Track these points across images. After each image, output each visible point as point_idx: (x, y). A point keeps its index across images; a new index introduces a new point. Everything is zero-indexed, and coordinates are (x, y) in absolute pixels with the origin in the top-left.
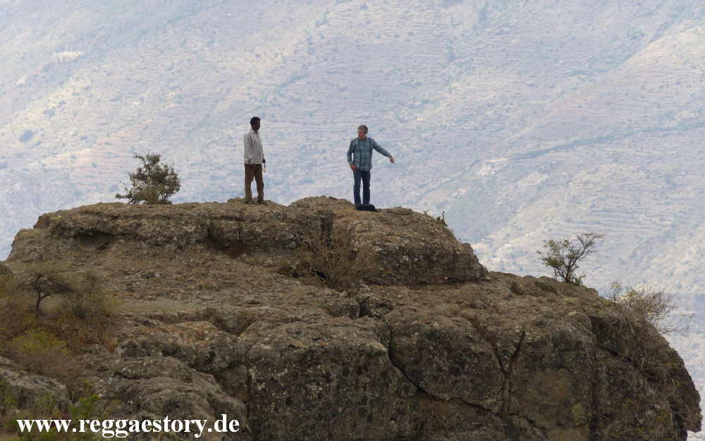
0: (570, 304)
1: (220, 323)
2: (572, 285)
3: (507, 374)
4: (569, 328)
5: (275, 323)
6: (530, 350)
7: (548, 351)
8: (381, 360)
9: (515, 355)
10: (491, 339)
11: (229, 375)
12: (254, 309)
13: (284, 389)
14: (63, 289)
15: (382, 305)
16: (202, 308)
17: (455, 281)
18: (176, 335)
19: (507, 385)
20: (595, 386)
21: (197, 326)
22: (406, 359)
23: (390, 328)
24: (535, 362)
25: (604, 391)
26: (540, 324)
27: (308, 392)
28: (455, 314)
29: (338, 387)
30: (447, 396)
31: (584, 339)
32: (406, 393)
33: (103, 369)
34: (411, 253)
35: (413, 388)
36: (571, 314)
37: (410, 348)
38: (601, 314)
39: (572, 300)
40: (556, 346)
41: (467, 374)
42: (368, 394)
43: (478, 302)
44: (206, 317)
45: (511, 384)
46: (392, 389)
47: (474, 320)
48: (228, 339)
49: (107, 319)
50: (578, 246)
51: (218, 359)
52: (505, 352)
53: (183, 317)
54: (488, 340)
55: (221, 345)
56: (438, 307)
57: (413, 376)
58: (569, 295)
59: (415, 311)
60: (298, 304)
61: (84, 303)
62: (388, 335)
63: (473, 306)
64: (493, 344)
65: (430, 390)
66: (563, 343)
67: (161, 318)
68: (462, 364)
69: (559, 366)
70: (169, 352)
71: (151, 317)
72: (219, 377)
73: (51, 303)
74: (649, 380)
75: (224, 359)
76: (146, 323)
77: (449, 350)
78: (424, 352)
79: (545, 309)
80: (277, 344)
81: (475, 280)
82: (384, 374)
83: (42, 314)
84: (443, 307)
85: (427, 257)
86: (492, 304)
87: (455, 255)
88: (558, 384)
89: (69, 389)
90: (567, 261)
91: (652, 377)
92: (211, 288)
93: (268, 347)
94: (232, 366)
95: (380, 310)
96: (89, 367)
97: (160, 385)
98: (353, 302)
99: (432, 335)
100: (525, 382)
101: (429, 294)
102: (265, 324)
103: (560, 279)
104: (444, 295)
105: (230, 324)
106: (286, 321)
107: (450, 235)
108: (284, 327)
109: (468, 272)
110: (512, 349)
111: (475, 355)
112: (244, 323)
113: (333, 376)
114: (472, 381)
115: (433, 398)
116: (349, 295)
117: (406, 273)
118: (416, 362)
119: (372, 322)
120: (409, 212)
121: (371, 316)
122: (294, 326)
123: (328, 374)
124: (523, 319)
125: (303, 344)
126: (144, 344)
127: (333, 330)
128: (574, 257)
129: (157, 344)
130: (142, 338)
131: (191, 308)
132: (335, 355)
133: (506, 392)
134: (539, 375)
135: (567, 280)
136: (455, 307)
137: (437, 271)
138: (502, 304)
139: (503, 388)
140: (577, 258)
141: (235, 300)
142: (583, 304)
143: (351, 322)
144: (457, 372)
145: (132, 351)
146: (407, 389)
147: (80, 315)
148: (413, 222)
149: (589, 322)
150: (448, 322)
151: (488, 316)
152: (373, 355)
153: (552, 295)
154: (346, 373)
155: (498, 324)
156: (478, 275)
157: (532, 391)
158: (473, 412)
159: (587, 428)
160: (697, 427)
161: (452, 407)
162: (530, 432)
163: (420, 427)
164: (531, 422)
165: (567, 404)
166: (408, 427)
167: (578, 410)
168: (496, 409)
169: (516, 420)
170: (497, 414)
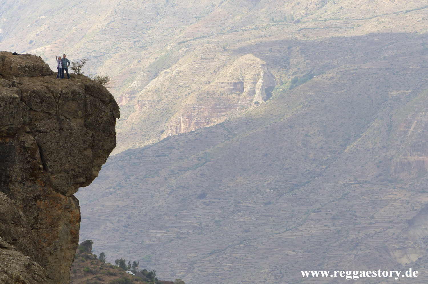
0: (78, 81)
2: (80, 75)
3: (57, 103)
4: (76, 88)
6: (64, 95)
7: (70, 95)
8: (17, 100)
9: (60, 97)
10: (52, 92)
15: (19, 83)
17: (43, 75)
19: (58, 106)
20: (85, 105)
22: (27, 99)
23: (21, 90)
24: (66, 99)
25: (89, 106)
26: (67, 87)
28: (42, 85)
29: (4, 108)
30: (39, 110)
31: (81, 91)
32: (27, 109)
34: (29, 67)
35: (29, 108)
36: (78, 84)
37: (27, 96)
38: (88, 84)
39: (79, 80)
40: (72, 94)
41: (45, 103)
42: (13, 110)
43: (49, 81)
45: (59, 106)
46: (21, 108)
47: (47, 87)
50: (81, 63)
52: (56, 96)
54: (51, 92)
56: (37, 83)
57: (29, 104)
58: (78, 78)
59: (29, 85)
62: (20, 93)
63: (47, 83)
64: (53, 94)
65: (34, 109)
66: (74, 93)
68: (43, 100)
69: (73, 100)
74: (103, 103)
77: (39, 96)
78: (31, 97)
79: (70, 83)
81: (49, 75)
82: (18, 104)
84: (39, 83)
85: (34, 68)
86: (53, 82)
87: (43, 67)
88: (74, 105)
90: (78, 68)
95: (18, 85)
98: (10, 83)
99: (34, 92)
100: (63, 105)
101: (35, 79)
103: (76, 74)
104: (39, 80)
107: (43, 61)
109: (47, 73)
110: (59, 95)
111: (47, 97)
114: (47, 105)
115: (35, 111)
116: (9, 81)
117: (28, 73)
118: (29, 100)
119: (16, 89)
120: (30, 55)
121: (15, 87)
124: (62, 86)
127: (2, 91)
128: (80, 67)
132: (3, 99)
133: (57, 108)
134: (67, 103)
135: (78, 74)
136: (42, 83)
137: (37, 72)
138: (57, 82)
139: (56, 107)
140: (81, 67)
142: (82, 81)
143: (8, 89)
144: (42, 103)
146: (27, 108)
148: (31, 58)
149: (84, 86)
150: (39, 88)
151: (51, 85)
152: (14, 98)
153: (73, 79)
154: (6, 104)
155: (54, 88)
156: (50, 73)
157: (65, 108)
158: (47, 115)
159: (83, 118)
160: (119, 117)
161: (41, 114)
162: (65, 120)
163: (31, 120)
164: (66, 117)
165: (76, 111)
166: (27, 120)
167: (80, 113)
168: (54, 114)
169: (61, 117)
170: (55, 115)
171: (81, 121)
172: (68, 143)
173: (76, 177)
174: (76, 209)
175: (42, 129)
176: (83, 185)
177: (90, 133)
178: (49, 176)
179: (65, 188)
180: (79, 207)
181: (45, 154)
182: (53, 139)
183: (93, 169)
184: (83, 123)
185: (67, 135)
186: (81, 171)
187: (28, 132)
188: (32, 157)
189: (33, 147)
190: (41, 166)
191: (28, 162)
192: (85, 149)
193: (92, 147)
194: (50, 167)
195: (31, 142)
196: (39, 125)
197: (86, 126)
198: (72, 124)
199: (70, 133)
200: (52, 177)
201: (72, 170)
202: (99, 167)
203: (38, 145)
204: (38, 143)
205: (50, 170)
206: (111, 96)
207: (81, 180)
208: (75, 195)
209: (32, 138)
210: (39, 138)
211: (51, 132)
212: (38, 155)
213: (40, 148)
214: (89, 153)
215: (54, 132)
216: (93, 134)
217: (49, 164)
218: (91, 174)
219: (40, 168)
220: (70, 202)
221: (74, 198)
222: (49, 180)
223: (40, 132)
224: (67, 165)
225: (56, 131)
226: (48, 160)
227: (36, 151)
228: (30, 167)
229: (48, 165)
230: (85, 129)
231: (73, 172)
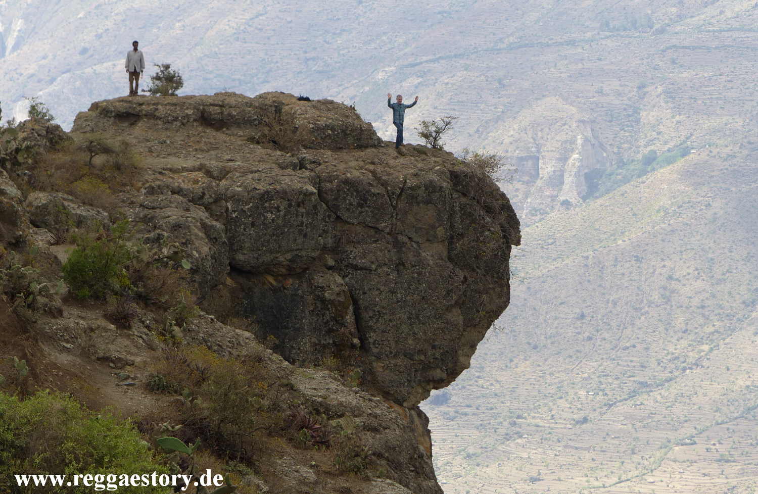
0: (435, 162)
1: (209, 173)
2: (437, 150)
3: (395, 208)
4: (434, 177)
5: (244, 174)
6: (409, 191)
7: (421, 192)
8: (313, 198)
9: (400, 194)
10: (384, 184)
11: (214, 207)
12: (230, 164)
13: (250, 216)
14: (107, 150)
15: (314, 162)
16: (197, 163)
17: (361, 147)
18: (180, 181)
19: (394, 214)
20: (451, 215)
21: (194, 175)
22: (330, 197)
23: (319, 177)
24: (413, 200)
25: (457, 218)
26: (416, 175)
27: (266, 218)
28: (361, 168)
29: (285, 215)
30: (355, 222)
31: (445, 184)
32: (329, 219)
33: (132, 203)
34: (333, 129)
35: (334, 216)
36: (436, 168)
37: (331, 190)
38: (456, 169)
39: (437, 159)
40: (426, 189)
41: (369, 207)
42: (305, 220)
43: (376, 160)
44: (199, 169)
45: (397, 214)
46: (320, 217)
47: (373, 173)
48: (214, 184)
49: (135, 170)
50: (441, 124)
51: (207, 196)
52: (393, 193)
53: (184, 169)
54: (382, 185)
55: (209, 187)
56: (350, 164)
57: (333, 208)
58: (435, 156)
59: (335, 166)
60: (259, 161)
61: (121, 160)
62: (317, 181)
63: (373, 163)
64: (386, 188)
65: (344, 217)
66: (431, 188)
67: (171, 170)
68: (365, 200)
69: (428, 202)
70: (177, 191)
71: (164, 169)
72: (207, 208)
73: (99, 160)
74: (487, 212)
75: (211, 196)
76: (160, 173)
77: (357, 191)
78: (341, 193)
79: (420, 165)
80: (245, 187)
81: (374, 146)
82: (315, 207)
83: (94, 167)
84: (353, 164)
85: (343, 131)
86: (385, 162)
87: (362, 130)
88: (428, 214)
89: (110, 214)
90: (434, 134)
91: (489, 210)
92: (202, 151)
93: (240, 189)
94: (216, 201)
95: (313, 166)
96: (123, 201)
97: (169, 213)
98: (295, 160)
99: (346, 182)
100: (406, 213)
101: (344, 155)
102: (238, 174)
103: (429, 146)
104: (354, 156)
105: (215, 174)
106: (252, 172)
107: (358, 117)
108: (250, 176)
109: (370, 141)
110: (398, 191)
111: (374, 195)
112: (224, 173)
113: (282, 208)
114: (372, 212)
115: (347, 223)
116: (293, 156)
117: (330, 141)
118: (336, 199)
119: (307, 173)
120: (332, 102)
121: (307, 169)
122: (256, 175)
123: (278, 207)
124: (405, 172)
125: (262, 187)
126: (159, 187)
127: (282, 178)
128: (438, 132)
129: (168, 187)
130: (158, 183)
131: (190, 163)
132: (283, 195)
133: (394, 219)
134: (415, 208)
135: (434, 147)
136: (362, 163)
137: (350, 140)
138: (392, 162)
139: (392, 217)
140: (441, 132)
141: (218, 158)
142: (444, 162)
143: (293, 173)
144: (362, 206)
145: (152, 191)
146: (329, 216)
147: (118, 167)
148: (334, 108)
149: (448, 174)
150: (356, 174)
151: (382, 169)
152: (308, 194)
153: (424, 156)
154: (290, 205)
155: (388, 174)
156: (376, 143)
157: (410, 218)
158: (372, 232)
159: (446, 243)
160: (518, 243)
161: (359, 229)
162: (409, 245)
163: (338, 242)
164: (410, 238)
165: (433, 227)
166: (330, 241)
167: (440, 231)
168: (387, 230)
169: (400, 237)
170: (388, 234)
171: (440, 249)
172: (414, 294)
173: (427, 367)
174: (423, 435)
175: (360, 262)
176: (440, 383)
177: (461, 275)
178: (370, 363)
179: (404, 390)
180: (429, 432)
181: (366, 316)
182: (384, 285)
183: (460, 352)
184: (445, 254)
185: (413, 278)
186: (438, 355)
187: (330, 268)
188: (337, 321)
189: (342, 299)
190: (356, 341)
191: (330, 331)
192: (449, 309)
193: (459, 304)
194: (374, 344)
195: (337, 289)
196: (355, 254)
197: (450, 259)
198: (423, 254)
199: (419, 274)
200: (378, 366)
201: (420, 352)
202: (473, 348)
203: (352, 296)
204: (351, 291)
205: (375, 350)
206: (503, 196)
207: (438, 374)
208: (424, 406)
209: (339, 280)
210: (353, 282)
211: (379, 270)
212: (349, 318)
213: (355, 302)
214: (456, 317)
215: (385, 269)
216: (465, 278)
217: (372, 337)
218: (456, 363)
219: (353, 346)
220: (412, 422)
221: (421, 414)
222: (372, 373)
223: (356, 268)
224: (410, 342)
225: (389, 268)
226: (371, 328)
227: (347, 308)
228: (334, 342)
229: (371, 340)
230: (451, 266)
231: (422, 358)
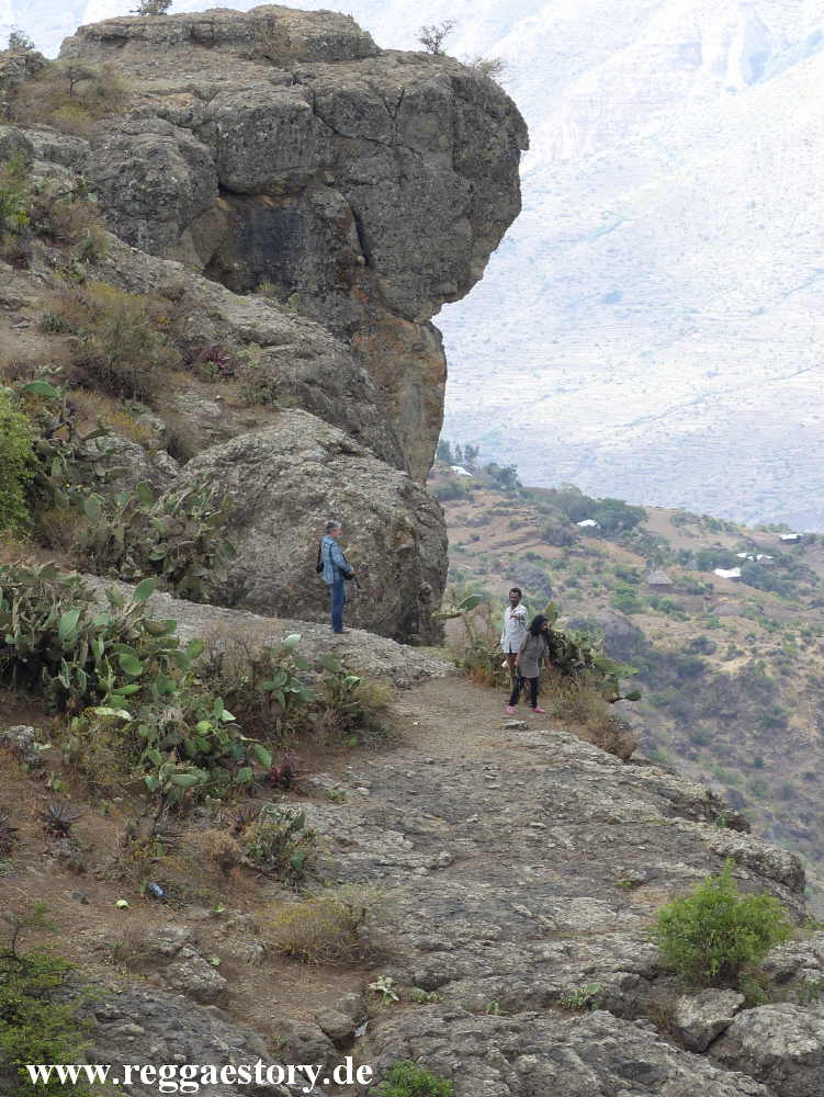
1: (198, 94)
2: (438, 56)
3: (394, 119)
4: (432, 84)
5: (234, 92)
6: (408, 101)
7: (421, 101)
8: (306, 113)
9: (399, 105)
10: (382, 96)
11: (203, 129)
12: (221, 83)
13: (240, 136)
14: (87, 76)
15: (309, 76)
16: (185, 84)
17: (358, 58)
18: (168, 103)
19: (394, 126)
20: (455, 123)
21: (182, 97)
22: (326, 111)
23: (313, 91)
24: (412, 109)
25: (461, 126)
26: (414, 83)
27: (258, 137)
28: (358, 80)
29: (278, 133)
30: (354, 135)
31: (445, 91)
32: (326, 134)
33: (113, 129)
34: (328, 40)
35: (331, 131)
36: (437, 75)
37: (328, 104)
38: (459, 74)
39: (438, 66)
40: (426, 98)
41: (367, 119)
42: (299, 136)
43: (373, 70)
44: (188, 91)
45: (397, 125)
46: (316, 131)
47: (370, 83)
48: (202, 105)
49: (120, 95)
50: (441, 29)
51: (195, 118)
52: (392, 104)
53: (172, 91)
54: (380, 96)
55: (197, 109)
56: (347, 75)
57: (330, 122)
58: (436, 63)
59: (331, 79)
60: (251, 78)
61: (104, 85)
62: (312, 97)
63: (370, 74)
64: (384, 99)
65: (342, 132)
66: (430, 95)
67: (158, 93)
68: (363, 113)
69: (428, 111)
70: (164, 115)
71: (151, 92)
72: (195, 131)
73: (82, 86)
74: (493, 117)
75: (199, 118)
76: (147, 96)
77: (354, 104)
78: (336, 107)
79: (419, 73)
80: (235, 106)
81: (372, 56)
82: (309, 122)
83: (75, 94)
84: (350, 75)
85: (339, 42)
86: (383, 72)
87: (358, 40)
88: (429, 124)
89: (91, 143)
90: (435, 40)
91: (494, 115)
92: (193, 71)
93: (230, 109)
94: (205, 122)
95: (307, 80)
96: (106, 128)
97: (145, 139)
98: (289, 75)
99: (342, 95)
100: (406, 123)
101: (342, 67)
102: (228, 93)
103: (430, 52)
104: (351, 67)
105: (205, 94)
106: (242, 90)
107: (356, 26)
108: (241, 94)
109: (368, 51)
110: (396, 101)
111: (372, 106)
112: (214, 92)
113: (274, 125)
114: (370, 124)
115: (345, 137)
116: (286, 71)
117: (326, 53)
118: (332, 113)
119: (301, 88)
120: (328, 12)
121: (301, 83)
122: (246, 93)
123: (271, 125)
124: (404, 80)
125: (252, 106)
126: (144, 111)
127: (273, 94)
128: (439, 37)
129: (154, 110)
130: (143, 107)
131: (178, 84)
132: (275, 112)
133: (394, 130)
134: (415, 118)
135: (435, 53)
136: (358, 74)
137: (347, 51)
138: (391, 71)
139: (392, 127)
140: (441, 37)
141: (209, 78)
142: (446, 68)
143: (286, 89)
144: (359, 119)
145: (137, 116)
146: (326, 132)
147: (101, 93)
148: (331, 18)
149: (450, 81)
150: (353, 85)
151: (380, 79)
152: (301, 110)
153: (425, 63)
154: (282, 123)
155: (386, 84)
156: (374, 52)
157: (411, 129)
158: (372, 145)
159: (450, 152)
160: (526, 147)
161: (358, 142)
162: (411, 157)
163: (337, 157)
164: (412, 150)
165: (435, 136)
166: (329, 158)
167: (443, 140)
168: (387, 142)
169: (401, 148)
170: (389, 146)
171: (445, 158)
172: (418, 206)
173: (436, 281)
174: (437, 351)
175: (361, 176)
176: (451, 297)
177: (467, 184)
178: (377, 281)
179: (414, 305)
180: (443, 347)
181: (368, 232)
182: (387, 199)
183: (472, 264)
184: (449, 163)
185: (417, 189)
186: (446, 268)
187: (330, 185)
188: (340, 240)
189: (342, 216)
190: (360, 258)
191: (333, 249)
192: (456, 219)
193: (469, 215)
194: (379, 260)
195: (338, 207)
196: (354, 169)
197: (456, 168)
198: (426, 165)
199: (423, 186)
200: (385, 283)
201: (427, 266)
202: (486, 257)
203: (354, 213)
204: (352, 208)
205: (380, 267)
206: (508, 99)
207: (448, 287)
208: (435, 320)
209: (339, 196)
210: (354, 198)
211: (381, 184)
212: (352, 235)
213: (358, 219)
214: (465, 227)
215: (387, 182)
216: (472, 187)
217: (376, 253)
218: (468, 275)
219: (358, 264)
220: (424, 338)
221: (433, 329)
222: (378, 289)
223: (356, 183)
224: (417, 256)
225: (391, 181)
226: (375, 245)
227: (349, 224)
228: (337, 260)
229: (376, 257)
230: (456, 175)
231: (431, 272)
